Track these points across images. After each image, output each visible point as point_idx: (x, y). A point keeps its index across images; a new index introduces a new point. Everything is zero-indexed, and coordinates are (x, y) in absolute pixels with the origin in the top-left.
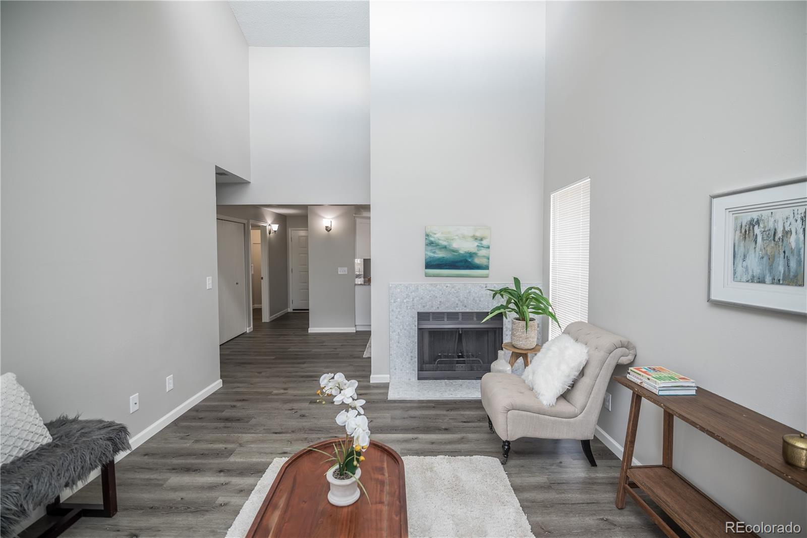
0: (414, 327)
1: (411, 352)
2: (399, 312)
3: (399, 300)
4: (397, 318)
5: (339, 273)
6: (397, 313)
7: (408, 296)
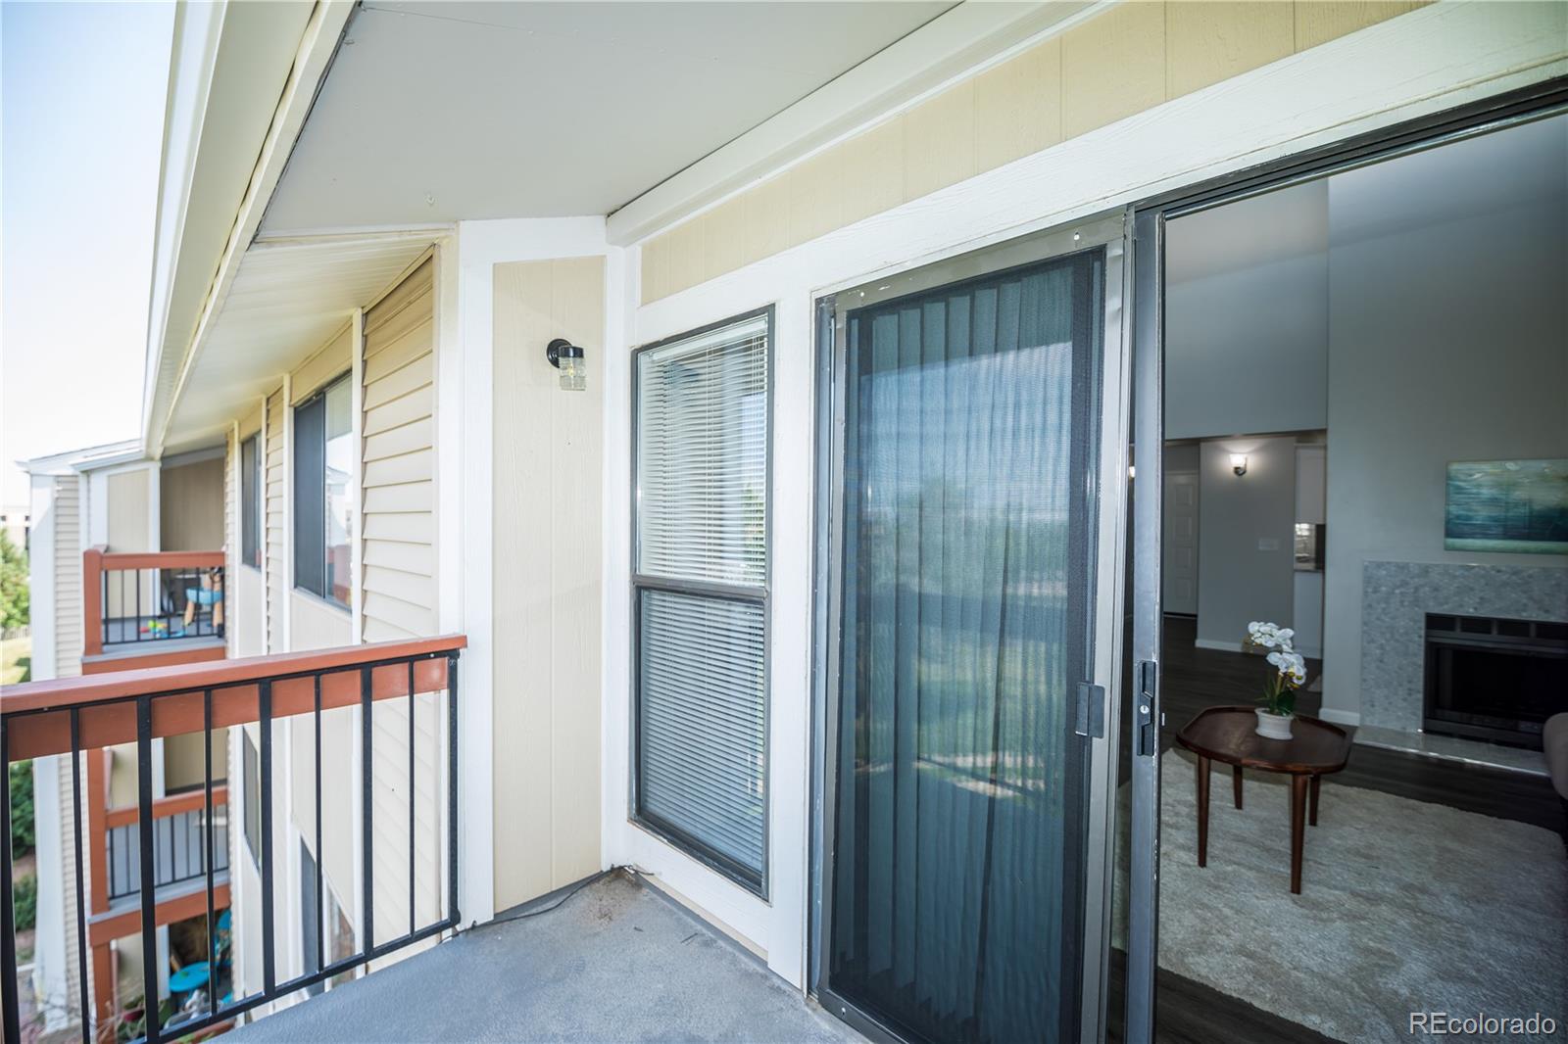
0: (1417, 639)
1: (1410, 682)
2: (1384, 609)
3: (1384, 589)
4: (1378, 619)
5: (1261, 548)
6: (1380, 611)
7: (1404, 584)
